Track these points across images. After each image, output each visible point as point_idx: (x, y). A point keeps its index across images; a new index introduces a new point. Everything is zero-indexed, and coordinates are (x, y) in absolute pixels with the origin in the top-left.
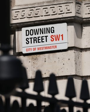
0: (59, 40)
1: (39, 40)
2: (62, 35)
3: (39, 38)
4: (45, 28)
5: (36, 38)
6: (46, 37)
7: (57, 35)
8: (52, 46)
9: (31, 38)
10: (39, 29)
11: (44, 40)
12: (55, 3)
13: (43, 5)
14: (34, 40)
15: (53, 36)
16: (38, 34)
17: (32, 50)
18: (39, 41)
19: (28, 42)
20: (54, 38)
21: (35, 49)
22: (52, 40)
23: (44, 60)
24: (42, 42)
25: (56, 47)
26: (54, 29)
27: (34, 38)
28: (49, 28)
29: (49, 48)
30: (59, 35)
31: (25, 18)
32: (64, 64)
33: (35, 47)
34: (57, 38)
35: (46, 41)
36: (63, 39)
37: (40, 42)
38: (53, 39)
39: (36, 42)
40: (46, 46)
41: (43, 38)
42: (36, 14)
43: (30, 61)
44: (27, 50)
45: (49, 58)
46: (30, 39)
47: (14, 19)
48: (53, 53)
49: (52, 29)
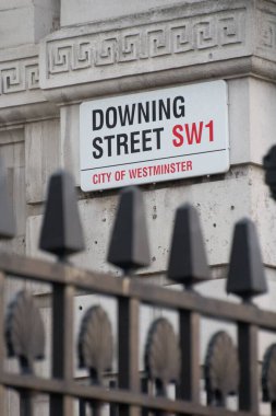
0: (198, 141)
1: (133, 142)
2: (210, 125)
3: (136, 138)
4: (154, 102)
5: (125, 136)
6: (158, 131)
7: (194, 125)
8: (178, 164)
9: (109, 138)
10: (134, 105)
11: (152, 144)
12: (189, 13)
13: (148, 22)
14: (119, 144)
15: (181, 129)
16: (131, 123)
17: (112, 177)
18: (136, 146)
19: (98, 153)
20: (184, 134)
21: (120, 175)
22: (178, 141)
23: (153, 212)
24: (145, 149)
25: (189, 164)
26: (183, 104)
27: (119, 136)
28: (168, 100)
29: (166, 169)
30: (201, 124)
31: (89, 67)
32: (215, 225)
33: (120, 169)
34: (194, 134)
35: (159, 147)
36: (211, 139)
37: (138, 151)
38: (181, 138)
39: (126, 152)
40: (156, 163)
41: (148, 136)
42: (125, 54)
43: (106, 217)
44: (97, 179)
45: (166, 206)
46: (105, 142)
47: (52, 71)
48: (181, 189)
49: (179, 103)
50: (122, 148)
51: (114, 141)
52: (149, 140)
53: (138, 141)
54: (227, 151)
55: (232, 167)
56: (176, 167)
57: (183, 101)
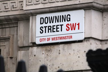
0: (74, 29)
1: (53, 29)
2: (78, 24)
3: (54, 27)
4: (60, 16)
5: (51, 27)
6: (61, 25)
7: (73, 24)
8: (68, 36)
10: (54, 17)
11: (59, 30)
14: (49, 29)
15: (69, 25)
16: (53, 22)
17: (46, 40)
19: (42, 32)
20: (70, 27)
21: (49, 39)
22: (68, 29)
23: (58, 52)
24: (57, 31)
25: (71, 37)
26: (70, 17)
27: (49, 27)
28: (65, 15)
29: (64, 38)
30: (76, 24)
32: (79, 57)
33: (49, 37)
34: (73, 27)
35: (61, 31)
36: (79, 29)
37: (55, 32)
39: (51, 32)
40: (60, 36)
43: (44, 53)
44: (41, 40)
45: (63, 50)
46: (44, 28)
47: (28, 4)
48: (68, 45)
49: (69, 17)
50: (50, 30)
51: (47, 28)
52: (59, 28)
53: (55, 29)
54: (84, 33)
55: (85, 38)
56: (67, 37)
57: (70, 16)
